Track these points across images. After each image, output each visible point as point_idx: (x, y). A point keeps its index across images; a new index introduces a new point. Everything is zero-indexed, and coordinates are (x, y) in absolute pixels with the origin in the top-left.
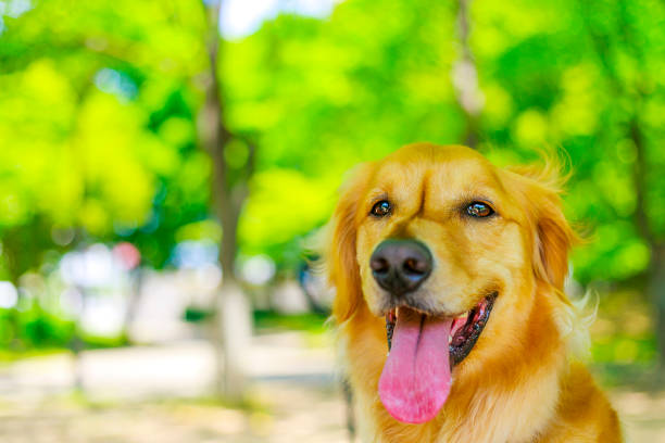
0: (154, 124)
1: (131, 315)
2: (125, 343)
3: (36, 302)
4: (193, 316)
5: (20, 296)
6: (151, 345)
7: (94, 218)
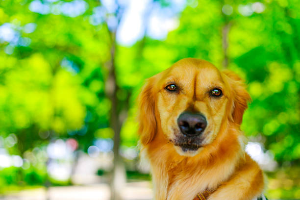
0: (86, 84)
1: (73, 172)
2: (70, 184)
3: (31, 164)
4: (100, 173)
5: (24, 162)
6: (82, 185)
7: (58, 126)
